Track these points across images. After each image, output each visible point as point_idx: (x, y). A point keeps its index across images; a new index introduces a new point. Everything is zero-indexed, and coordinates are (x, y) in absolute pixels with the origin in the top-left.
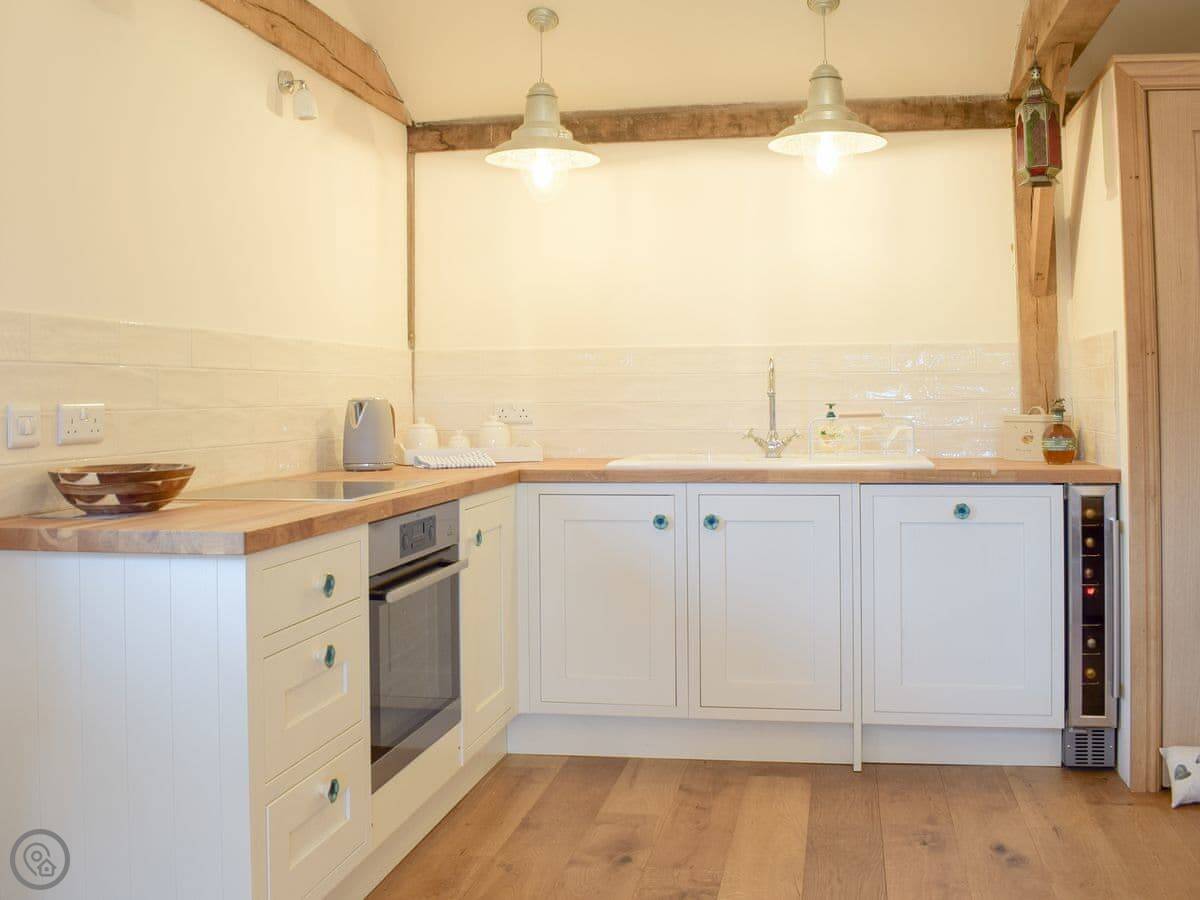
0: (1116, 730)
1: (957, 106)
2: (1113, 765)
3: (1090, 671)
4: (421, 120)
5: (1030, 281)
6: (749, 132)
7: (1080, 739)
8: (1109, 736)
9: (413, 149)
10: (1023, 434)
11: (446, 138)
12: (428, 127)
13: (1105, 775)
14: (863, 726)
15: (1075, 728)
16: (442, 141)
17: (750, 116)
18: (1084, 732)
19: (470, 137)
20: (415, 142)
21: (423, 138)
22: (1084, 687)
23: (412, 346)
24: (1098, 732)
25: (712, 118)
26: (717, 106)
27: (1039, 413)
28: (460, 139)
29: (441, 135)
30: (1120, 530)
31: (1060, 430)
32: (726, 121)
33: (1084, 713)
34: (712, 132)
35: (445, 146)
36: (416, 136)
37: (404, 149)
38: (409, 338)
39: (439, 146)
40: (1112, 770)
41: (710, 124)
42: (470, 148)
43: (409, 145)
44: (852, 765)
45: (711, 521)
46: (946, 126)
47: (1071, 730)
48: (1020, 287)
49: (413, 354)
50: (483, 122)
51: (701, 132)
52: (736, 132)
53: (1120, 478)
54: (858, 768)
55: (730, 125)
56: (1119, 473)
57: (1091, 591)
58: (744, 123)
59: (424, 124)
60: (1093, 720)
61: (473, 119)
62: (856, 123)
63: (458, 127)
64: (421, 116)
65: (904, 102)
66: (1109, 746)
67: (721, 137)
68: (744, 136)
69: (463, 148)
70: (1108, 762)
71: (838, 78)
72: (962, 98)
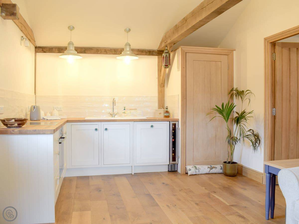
0: (177, 164)
1: (148, 51)
2: (177, 170)
3: (173, 154)
4: (38, 46)
5: (160, 84)
6: (108, 53)
7: (171, 166)
8: (176, 165)
9: (36, 52)
10: (159, 113)
11: (44, 50)
12: (40, 47)
13: (176, 172)
14: (134, 166)
15: (171, 164)
16: (43, 51)
17: (109, 50)
18: (172, 164)
19: (49, 50)
20: (37, 50)
21: (39, 50)
22: (172, 157)
23: (35, 94)
24: (174, 164)
25: (101, 50)
26: (102, 48)
27: (162, 109)
28: (47, 50)
29: (43, 49)
30: (179, 129)
31: (167, 112)
32: (104, 51)
33: (172, 161)
34: (101, 53)
35: (43, 52)
36: (37, 49)
37: (34, 52)
38: (35, 92)
39: (42, 52)
40: (177, 171)
41: (100, 51)
42: (49, 52)
43: (35, 51)
44: (132, 174)
45: (106, 129)
46: (146, 55)
47: (170, 164)
48: (158, 85)
49: (36, 96)
50: (52, 47)
51: (99, 53)
52: (106, 53)
53: (179, 120)
54: (133, 174)
55: (105, 52)
56: (178, 119)
57: (173, 140)
58: (107, 51)
59: (39, 46)
60: (174, 162)
61: (50, 46)
62: (133, 54)
63: (46, 48)
64: (38, 45)
65: (138, 50)
66: (176, 167)
67: (102, 54)
68: (107, 54)
69: (48, 52)
70: (176, 170)
71: (130, 45)
72: (149, 50)
